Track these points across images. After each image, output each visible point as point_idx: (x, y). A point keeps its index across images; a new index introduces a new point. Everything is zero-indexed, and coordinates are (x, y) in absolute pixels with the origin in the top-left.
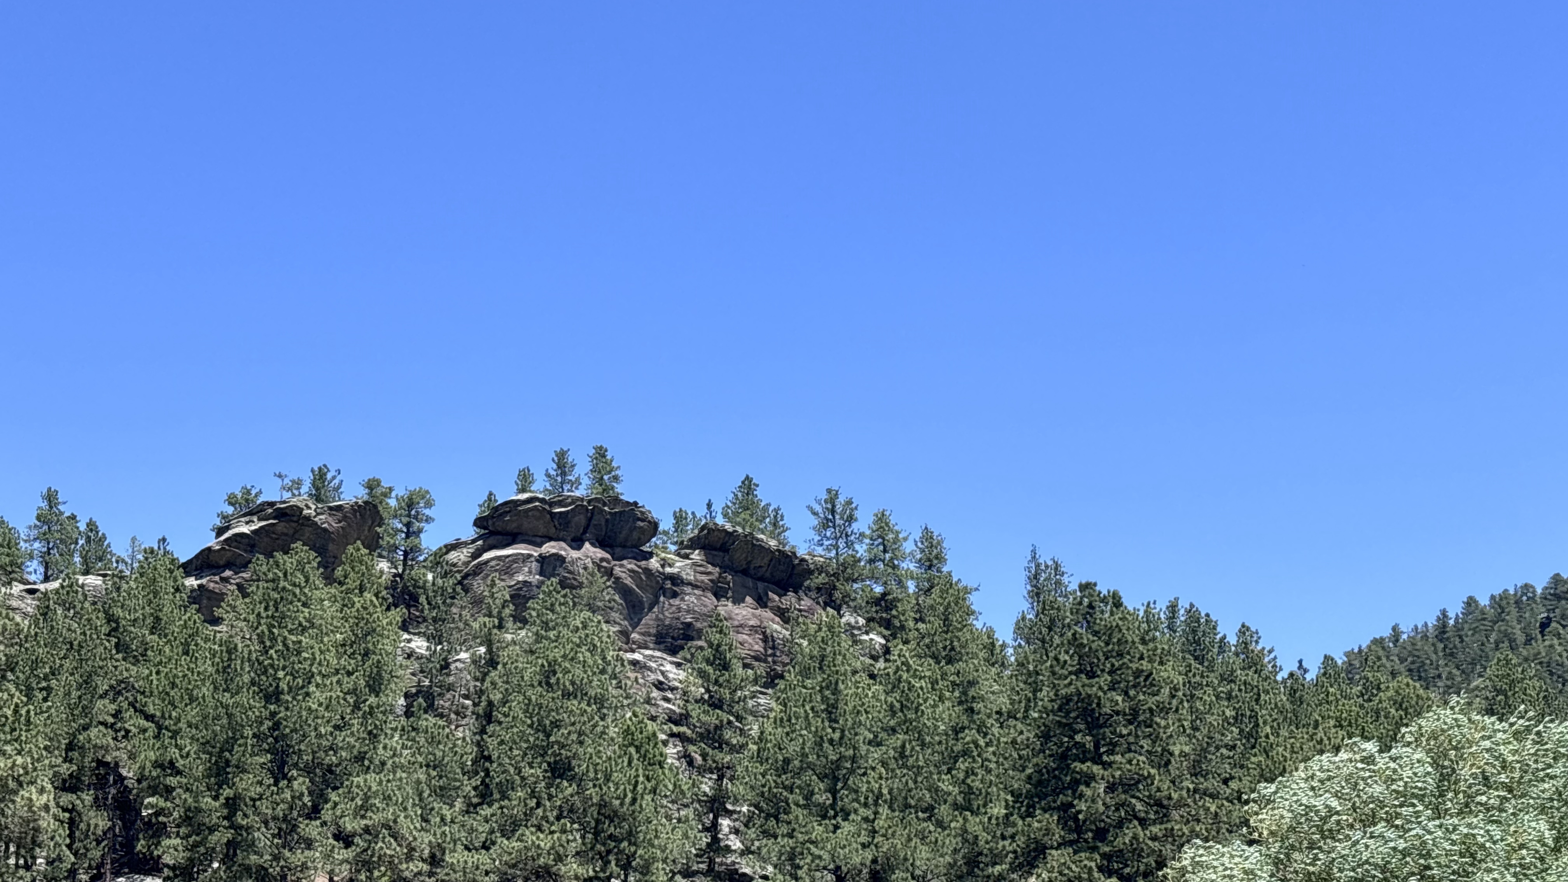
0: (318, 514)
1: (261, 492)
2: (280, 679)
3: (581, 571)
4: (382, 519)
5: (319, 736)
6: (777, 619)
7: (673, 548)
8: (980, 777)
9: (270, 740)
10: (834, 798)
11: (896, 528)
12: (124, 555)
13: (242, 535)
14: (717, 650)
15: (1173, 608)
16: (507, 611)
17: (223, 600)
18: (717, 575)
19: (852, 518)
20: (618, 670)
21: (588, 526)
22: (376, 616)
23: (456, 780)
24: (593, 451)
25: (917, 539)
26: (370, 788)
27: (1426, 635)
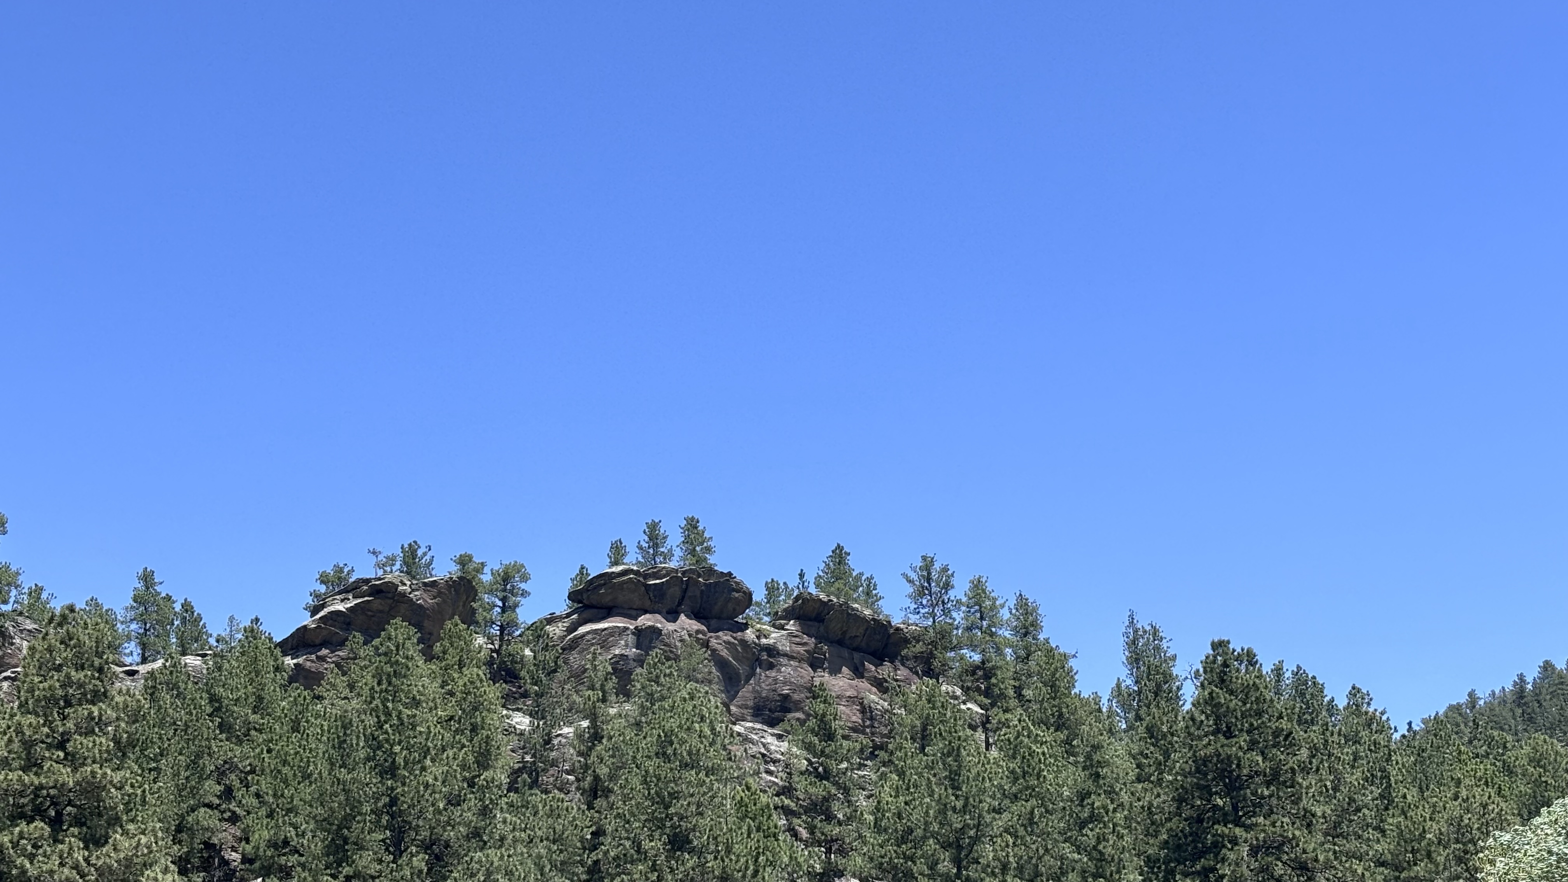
0: (413, 590)
1: (353, 570)
2: (396, 754)
3: (679, 644)
4: (476, 594)
5: (437, 811)
6: (874, 689)
7: (767, 619)
8: (1111, 842)
9: (387, 817)
10: (958, 868)
11: (993, 594)
12: (223, 634)
13: (338, 613)
14: (822, 721)
15: (1278, 671)
16: (610, 685)
17: (323, 679)
18: (813, 645)
19: (948, 585)
20: (727, 741)
21: (683, 597)
22: (483, 689)
23: (575, 854)
24: (685, 522)
25: (1012, 607)
26: (492, 864)
27: (1504, 701)
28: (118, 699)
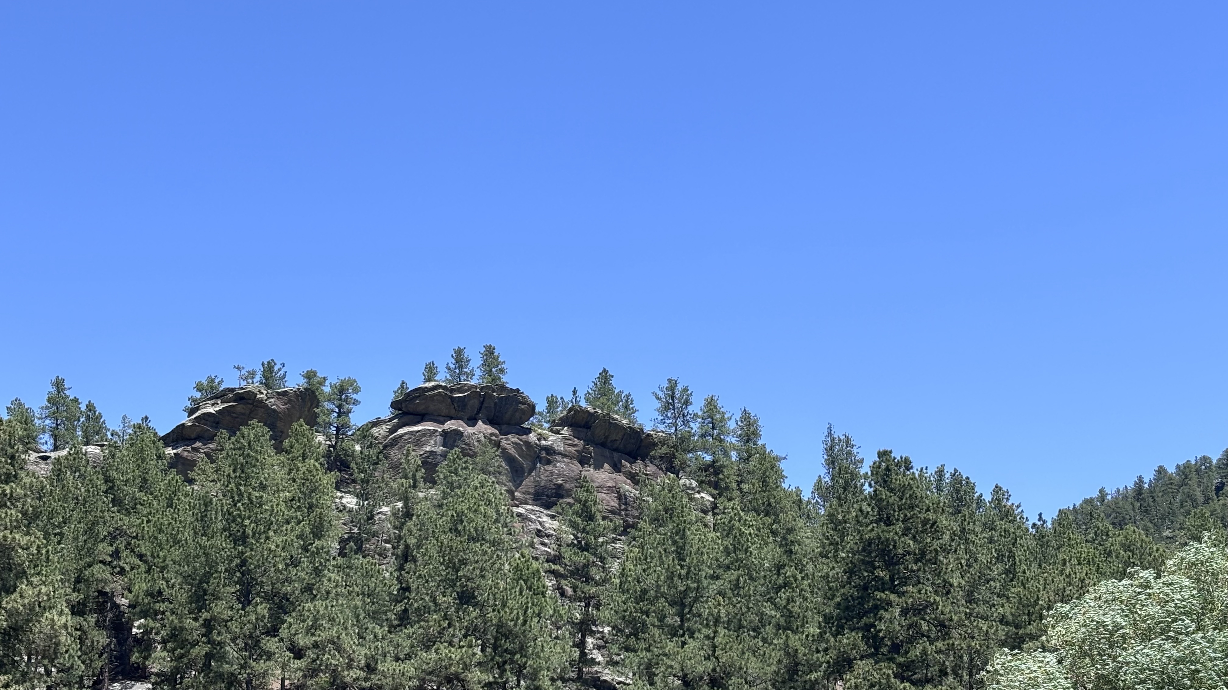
0: (268, 398)
1: (222, 381)
2: (246, 526)
3: (476, 444)
4: (319, 402)
5: (278, 571)
6: (629, 481)
7: (546, 425)
8: (798, 603)
9: (238, 574)
10: (682, 621)
11: (722, 410)
12: (117, 429)
13: (209, 414)
14: (584, 505)
15: (940, 473)
16: (419, 475)
17: (195, 466)
18: (582, 446)
19: (687, 402)
20: (508, 520)
21: (481, 408)
22: (318, 477)
23: (385, 606)
24: (484, 349)
25: (738, 419)
26: (318, 612)
27: (1126, 496)
28: (27, 480)
